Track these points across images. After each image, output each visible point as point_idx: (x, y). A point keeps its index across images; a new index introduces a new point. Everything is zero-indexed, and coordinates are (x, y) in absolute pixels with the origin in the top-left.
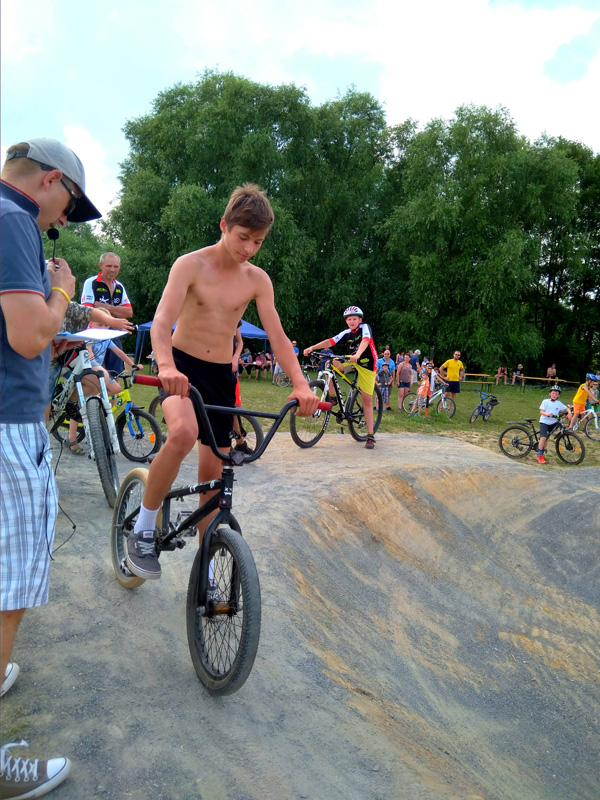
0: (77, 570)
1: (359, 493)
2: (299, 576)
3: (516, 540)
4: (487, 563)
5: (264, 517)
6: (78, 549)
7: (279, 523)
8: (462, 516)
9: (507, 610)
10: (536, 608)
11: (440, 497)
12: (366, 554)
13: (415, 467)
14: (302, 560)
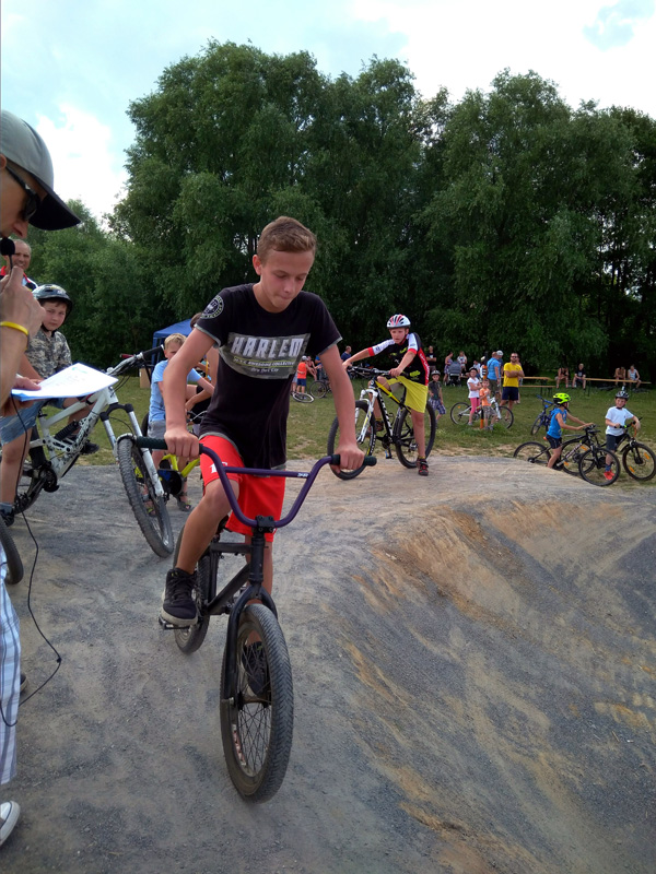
0: (83, 664)
1: (418, 536)
2: (357, 655)
3: (603, 583)
4: (572, 613)
5: (310, 576)
6: (84, 631)
7: (328, 583)
8: (539, 557)
9: (602, 673)
10: (635, 668)
11: (512, 535)
12: (432, 614)
13: (481, 499)
14: (359, 632)
